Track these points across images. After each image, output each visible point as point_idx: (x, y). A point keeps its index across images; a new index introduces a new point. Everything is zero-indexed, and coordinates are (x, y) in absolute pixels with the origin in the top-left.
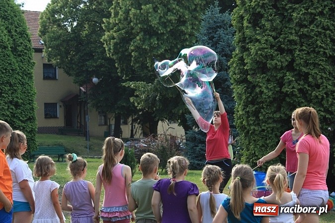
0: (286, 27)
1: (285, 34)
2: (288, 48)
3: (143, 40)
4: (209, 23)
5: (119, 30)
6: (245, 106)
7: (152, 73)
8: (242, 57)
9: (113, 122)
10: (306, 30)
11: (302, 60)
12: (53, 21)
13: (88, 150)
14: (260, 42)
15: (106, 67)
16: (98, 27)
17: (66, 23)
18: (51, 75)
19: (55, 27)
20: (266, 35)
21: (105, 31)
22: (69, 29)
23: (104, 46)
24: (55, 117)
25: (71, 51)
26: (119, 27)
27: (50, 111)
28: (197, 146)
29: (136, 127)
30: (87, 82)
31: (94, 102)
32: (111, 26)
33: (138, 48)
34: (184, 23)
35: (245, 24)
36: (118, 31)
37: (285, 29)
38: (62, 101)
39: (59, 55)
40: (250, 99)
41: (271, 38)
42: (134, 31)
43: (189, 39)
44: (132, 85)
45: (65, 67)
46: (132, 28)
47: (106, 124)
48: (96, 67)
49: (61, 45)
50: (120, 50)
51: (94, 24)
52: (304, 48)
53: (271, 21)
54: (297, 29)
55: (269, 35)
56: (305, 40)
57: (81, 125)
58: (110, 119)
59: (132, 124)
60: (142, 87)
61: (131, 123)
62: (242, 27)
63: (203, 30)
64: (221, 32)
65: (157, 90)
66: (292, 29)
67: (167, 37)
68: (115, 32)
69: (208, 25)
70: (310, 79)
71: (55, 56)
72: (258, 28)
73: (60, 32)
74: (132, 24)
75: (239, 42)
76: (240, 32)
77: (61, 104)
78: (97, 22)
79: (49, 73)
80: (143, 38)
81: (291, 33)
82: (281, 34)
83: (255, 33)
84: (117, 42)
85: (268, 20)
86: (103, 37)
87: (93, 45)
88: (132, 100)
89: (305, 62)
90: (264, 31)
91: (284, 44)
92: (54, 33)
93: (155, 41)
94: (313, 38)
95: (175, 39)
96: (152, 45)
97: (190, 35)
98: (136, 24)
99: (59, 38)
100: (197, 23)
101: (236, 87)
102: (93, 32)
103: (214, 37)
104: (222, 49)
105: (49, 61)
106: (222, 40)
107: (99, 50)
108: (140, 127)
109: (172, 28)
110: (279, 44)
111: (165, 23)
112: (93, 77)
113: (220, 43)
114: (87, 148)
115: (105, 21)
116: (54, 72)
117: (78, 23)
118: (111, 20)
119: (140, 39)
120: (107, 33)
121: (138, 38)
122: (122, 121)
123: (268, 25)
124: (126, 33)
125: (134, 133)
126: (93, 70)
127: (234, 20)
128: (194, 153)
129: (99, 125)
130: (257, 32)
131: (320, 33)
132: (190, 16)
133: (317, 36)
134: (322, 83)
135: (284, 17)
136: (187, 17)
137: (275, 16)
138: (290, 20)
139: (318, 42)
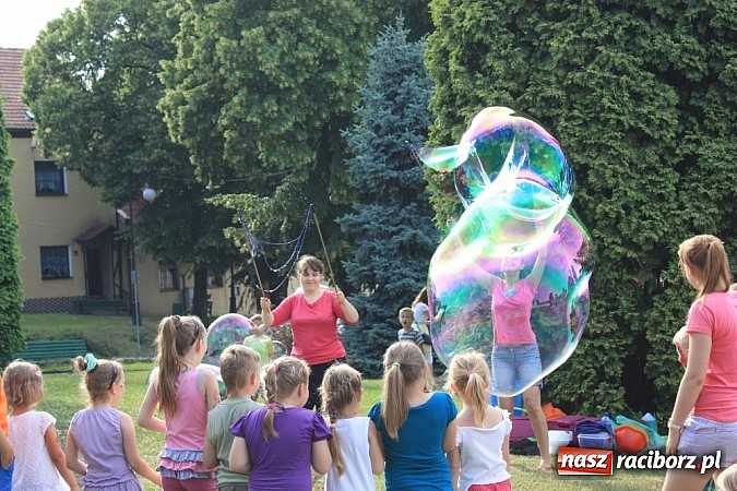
0: (538, 71)
1: (537, 85)
2: (543, 114)
3: (247, 105)
4: (386, 65)
5: (194, 84)
7: (270, 174)
8: (449, 135)
9: (190, 283)
10: (578, 75)
11: (573, 140)
12: (52, 68)
13: (139, 345)
14: (484, 104)
15: (171, 165)
16: (150, 78)
17: (82, 72)
18: (52, 186)
19: (58, 80)
20: (496, 88)
21: (164, 87)
22: (89, 85)
23: (164, 120)
24: (65, 276)
25: (94, 131)
26: (195, 77)
27: (53, 262)
28: (370, 328)
29: (242, 292)
30: (131, 197)
31: (148, 240)
32: (177, 76)
33: (237, 122)
34: (333, 64)
35: (453, 66)
36: (193, 87)
37: (534, 74)
38: (79, 241)
39: (68, 142)
41: (508, 94)
42: (226, 86)
43: (344, 99)
44: (228, 201)
45: (83, 168)
46: (224, 80)
47: (176, 287)
48: (148, 164)
49: (72, 119)
50: (200, 127)
51: (141, 73)
52: (576, 113)
53: (506, 58)
54: (561, 73)
55: (502, 89)
56: (578, 95)
57: (121, 291)
58: (183, 276)
59: (232, 286)
60: (249, 206)
61: (229, 283)
62: (447, 74)
63: (374, 80)
64: (411, 81)
65: (280, 209)
66: (550, 73)
67: (299, 97)
68: (187, 88)
69: (383, 69)
70: (592, 179)
71: (60, 144)
72: (478, 75)
73: (70, 91)
74: (222, 71)
75: (441, 105)
76: (442, 82)
77: (78, 247)
78: (148, 68)
79: (48, 180)
80: (247, 100)
81: (549, 84)
82: (528, 86)
83: (474, 84)
84: (191, 111)
85: (500, 57)
86: (161, 101)
87: (142, 119)
88: (227, 232)
89: (580, 142)
90: (493, 80)
91: (534, 106)
92: (55, 94)
93: (271, 106)
94: (595, 91)
95: (315, 100)
96: (266, 115)
97: (347, 91)
98: (231, 71)
99: (66, 106)
100: (361, 63)
101: (438, 199)
102: (141, 89)
103: (397, 94)
104: (416, 118)
105: (47, 155)
106: (414, 100)
107: (154, 129)
108: (250, 291)
109: (307, 76)
110: (525, 106)
111: (293, 66)
112: (144, 187)
113: (410, 105)
114: (136, 340)
115: (164, 67)
116: (58, 178)
117: (107, 71)
118: (178, 64)
119: (241, 103)
120: (169, 92)
121: (236, 100)
122: (210, 280)
123: (499, 67)
124: (211, 90)
125: (237, 305)
126: (143, 173)
127: (430, 59)
128: (363, 342)
129: (162, 291)
130: (478, 83)
131: (608, 81)
132: (347, 49)
133: (602, 88)
134: (617, 185)
135: (533, 49)
136: (339, 52)
137: (513, 47)
138: (546, 55)
139: (605, 100)
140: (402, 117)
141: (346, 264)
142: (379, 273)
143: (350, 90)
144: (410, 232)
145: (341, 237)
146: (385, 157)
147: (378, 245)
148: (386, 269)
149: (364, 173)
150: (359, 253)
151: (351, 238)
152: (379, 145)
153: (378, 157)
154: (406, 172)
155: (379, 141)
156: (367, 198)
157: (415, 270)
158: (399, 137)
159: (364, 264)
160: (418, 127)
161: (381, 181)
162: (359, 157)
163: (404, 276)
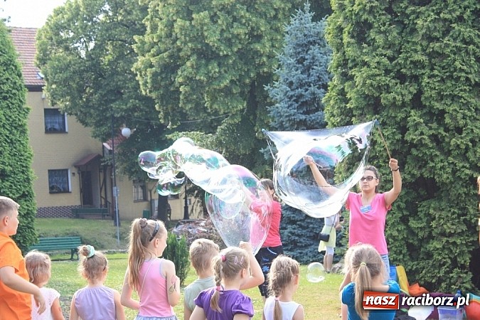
3: (197, 68)
4: (297, 38)
7: (213, 117)
15: (142, 111)
21: (137, 55)
23: (137, 79)
26: (159, 48)
29: (192, 202)
30: (113, 134)
31: (125, 165)
32: (146, 46)
33: (189, 80)
34: (258, 38)
36: (158, 55)
42: (181, 54)
43: (267, 63)
46: (180, 50)
47: (145, 199)
48: (125, 110)
50: (163, 84)
57: (106, 202)
58: (151, 191)
59: (186, 198)
61: (183, 196)
63: (288, 49)
64: (315, 50)
65: (220, 143)
67: (234, 61)
68: (154, 56)
69: (295, 41)
74: (178, 43)
80: (196, 64)
84: (156, 72)
86: (135, 65)
87: (121, 78)
93: (214, 68)
95: (245, 64)
96: (210, 75)
97: (269, 57)
98: (185, 43)
100: (279, 37)
103: (304, 59)
104: (318, 77)
106: (317, 64)
107: (130, 85)
108: (198, 202)
109: (240, 46)
111: (229, 40)
112: (123, 127)
113: (315, 67)
118: (147, 38)
119: (192, 66)
120: (140, 59)
121: (188, 64)
124: (170, 57)
125: (189, 211)
126: (122, 117)
129: (135, 202)
132: (269, 27)
136: (262, 29)
140: (309, 76)
146: (296, 105)
149: (281, 116)
152: (292, 96)
153: (291, 105)
154: (311, 115)
155: (292, 93)
158: (307, 90)
160: (320, 83)
161: (293, 122)
162: (278, 105)
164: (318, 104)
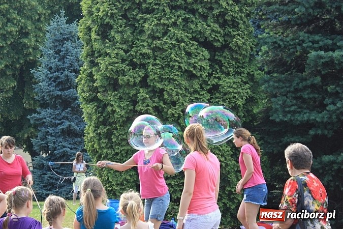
0: (138, 40)
1: (137, 47)
2: (140, 62)
4: (55, 36)
6: (96, 127)
8: (91, 72)
10: (159, 42)
11: (156, 76)
14: (110, 56)
20: (116, 48)
28: (46, 174)
34: (26, 35)
35: (93, 35)
37: (136, 41)
40: (101, 120)
41: (122, 51)
43: (32, 53)
52: (158, 62)
53: (121, 32)
54: (150, 41)
55: (119, 48)
56: (158, 53)
62: (90, 40)
63: (48, 43)
64: (68, 44)
66: (144, 41)
67: (8, 51)
69: (53, 37)
70: (166, 96)
72: (107, 41)
75: (87, 57)
76: (87, 44)
81: (144, 46)
82: (133, 47)
83: (105, 46)
85: (118, 32)
89: (160, 77)
90: (114, 44)
91: (136, 58)
94: (167, 51)
95: (16, 53)
97: (34, 49)
100: (41, 35)
101: (85, 106)
103: (60, 51)
104: (71, 64)
106: (70, 54)
109: (12, 40)
110: (131, 58)
111: (4, 35)
113: (68, 57)
123: (118, 37)
127: (81, 32)
128: (42, 181)
130: (107, 45)
131: (174, 46)
132: (34, 27)
133: (171, 49)
134: (178, 100)
135: (136, 28)
136: (29, 28)
137: (125, 27)
138: (142, 32)
139: (172, 56)
140: (64, 63)
141: (33, 140)
142: (51, 145)
143: (35, 48)
144: (67, 123)
145: (30, 126)
146: (54, 84)
147: (50, 130)
148: (54, 143)
149: (43, 92)
150: (40, 135)
151: (36, 127)
152: (51, 78)
153: (51, 84)
154: (65, 92)
155: (51, 75)
156: (44, 105)
157: (70, 144)
158: (62, 73)
159: (43, 140)
160: (72, 68)
161: (52, 97)
162: (40, 84)
163: (64, 147)
164: (70, 84)
